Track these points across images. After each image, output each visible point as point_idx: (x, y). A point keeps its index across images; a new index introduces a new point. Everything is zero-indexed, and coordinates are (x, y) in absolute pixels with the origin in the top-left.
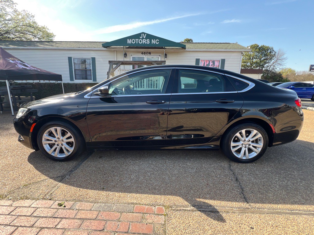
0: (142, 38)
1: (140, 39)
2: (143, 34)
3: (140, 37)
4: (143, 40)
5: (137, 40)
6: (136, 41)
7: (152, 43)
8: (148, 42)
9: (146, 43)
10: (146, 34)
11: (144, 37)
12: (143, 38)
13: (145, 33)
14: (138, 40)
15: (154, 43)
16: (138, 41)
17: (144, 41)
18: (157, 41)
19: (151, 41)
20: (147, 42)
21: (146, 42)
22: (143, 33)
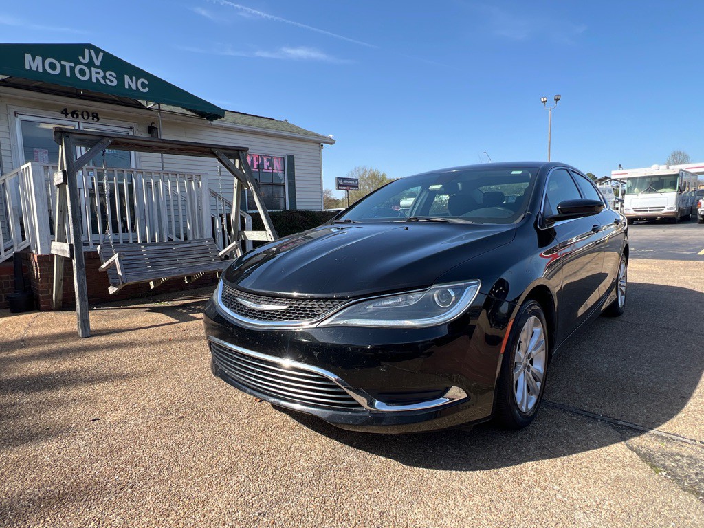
0: (86, 60)
1: (78, 63)
2: (92, 52)
3: (81, 58)
4: (94, 70)
5: (68, 65)
6: (63, 67)
7: (127, 87)
8: (112, 81)
9: (103, 82)
10: (101, 55)
11: (98, 62)
12: (91, 64)
13: (97, 51)
14: (72, 65)
15: (134, 88)
16: (72, 69)
17: (96, 75)
18: (143, 83)
19: (121, 81)
20: (107, 81)
21: (105, 78)
22: (90, 46)
